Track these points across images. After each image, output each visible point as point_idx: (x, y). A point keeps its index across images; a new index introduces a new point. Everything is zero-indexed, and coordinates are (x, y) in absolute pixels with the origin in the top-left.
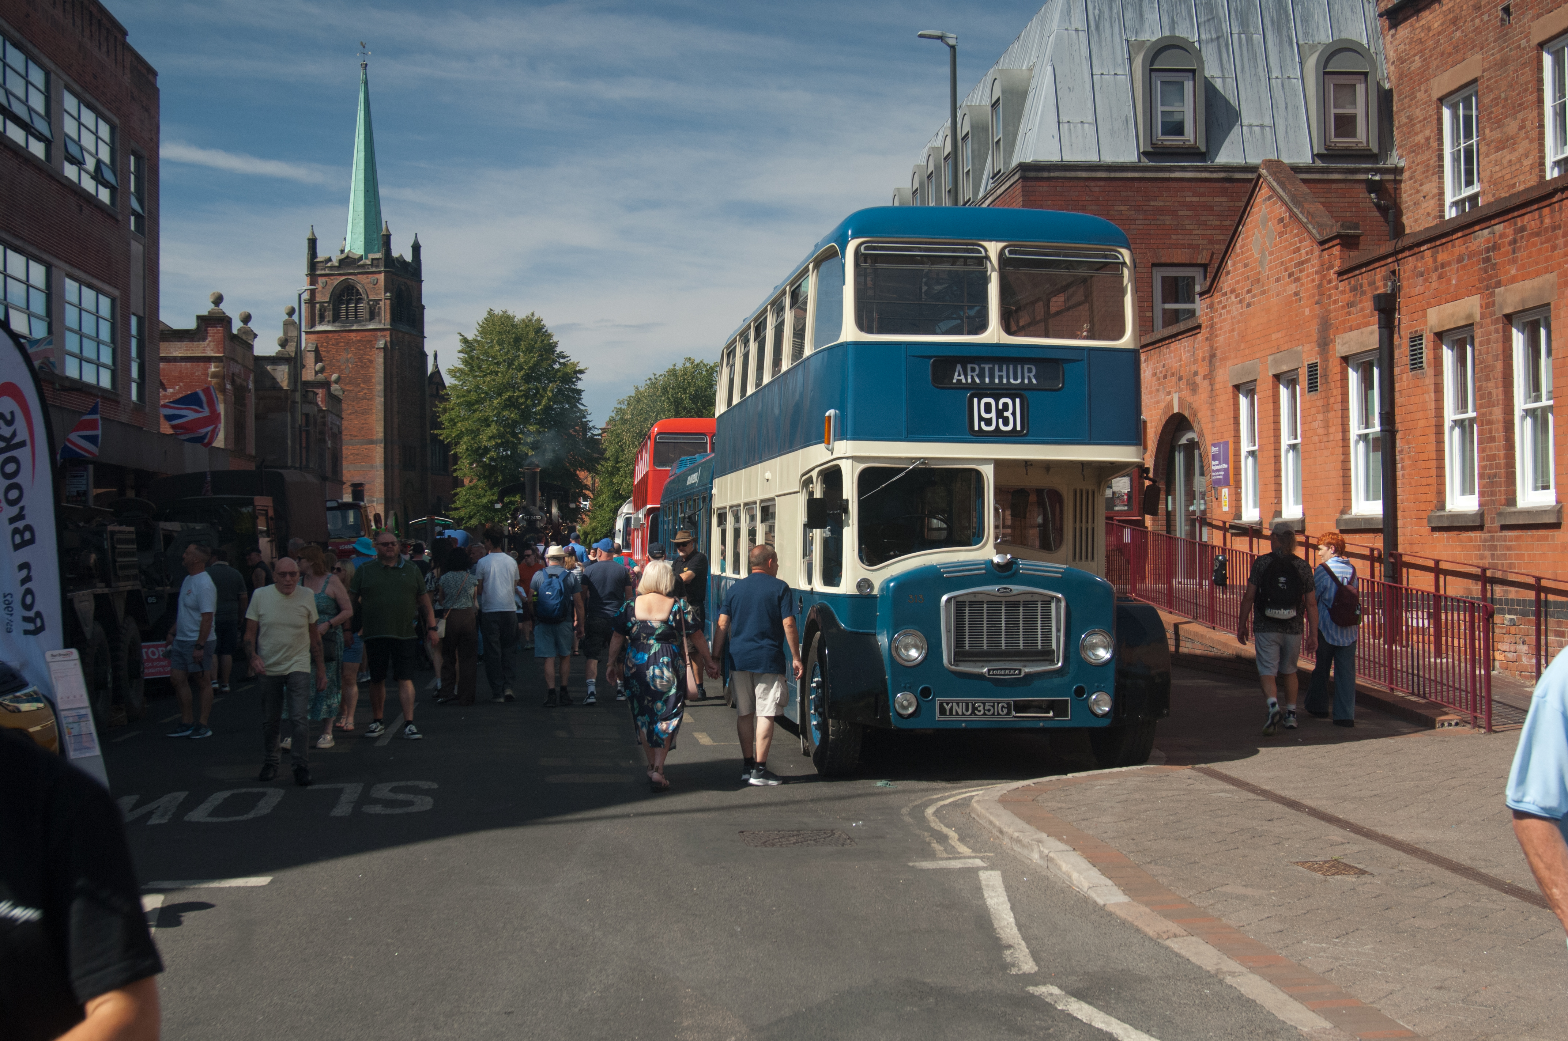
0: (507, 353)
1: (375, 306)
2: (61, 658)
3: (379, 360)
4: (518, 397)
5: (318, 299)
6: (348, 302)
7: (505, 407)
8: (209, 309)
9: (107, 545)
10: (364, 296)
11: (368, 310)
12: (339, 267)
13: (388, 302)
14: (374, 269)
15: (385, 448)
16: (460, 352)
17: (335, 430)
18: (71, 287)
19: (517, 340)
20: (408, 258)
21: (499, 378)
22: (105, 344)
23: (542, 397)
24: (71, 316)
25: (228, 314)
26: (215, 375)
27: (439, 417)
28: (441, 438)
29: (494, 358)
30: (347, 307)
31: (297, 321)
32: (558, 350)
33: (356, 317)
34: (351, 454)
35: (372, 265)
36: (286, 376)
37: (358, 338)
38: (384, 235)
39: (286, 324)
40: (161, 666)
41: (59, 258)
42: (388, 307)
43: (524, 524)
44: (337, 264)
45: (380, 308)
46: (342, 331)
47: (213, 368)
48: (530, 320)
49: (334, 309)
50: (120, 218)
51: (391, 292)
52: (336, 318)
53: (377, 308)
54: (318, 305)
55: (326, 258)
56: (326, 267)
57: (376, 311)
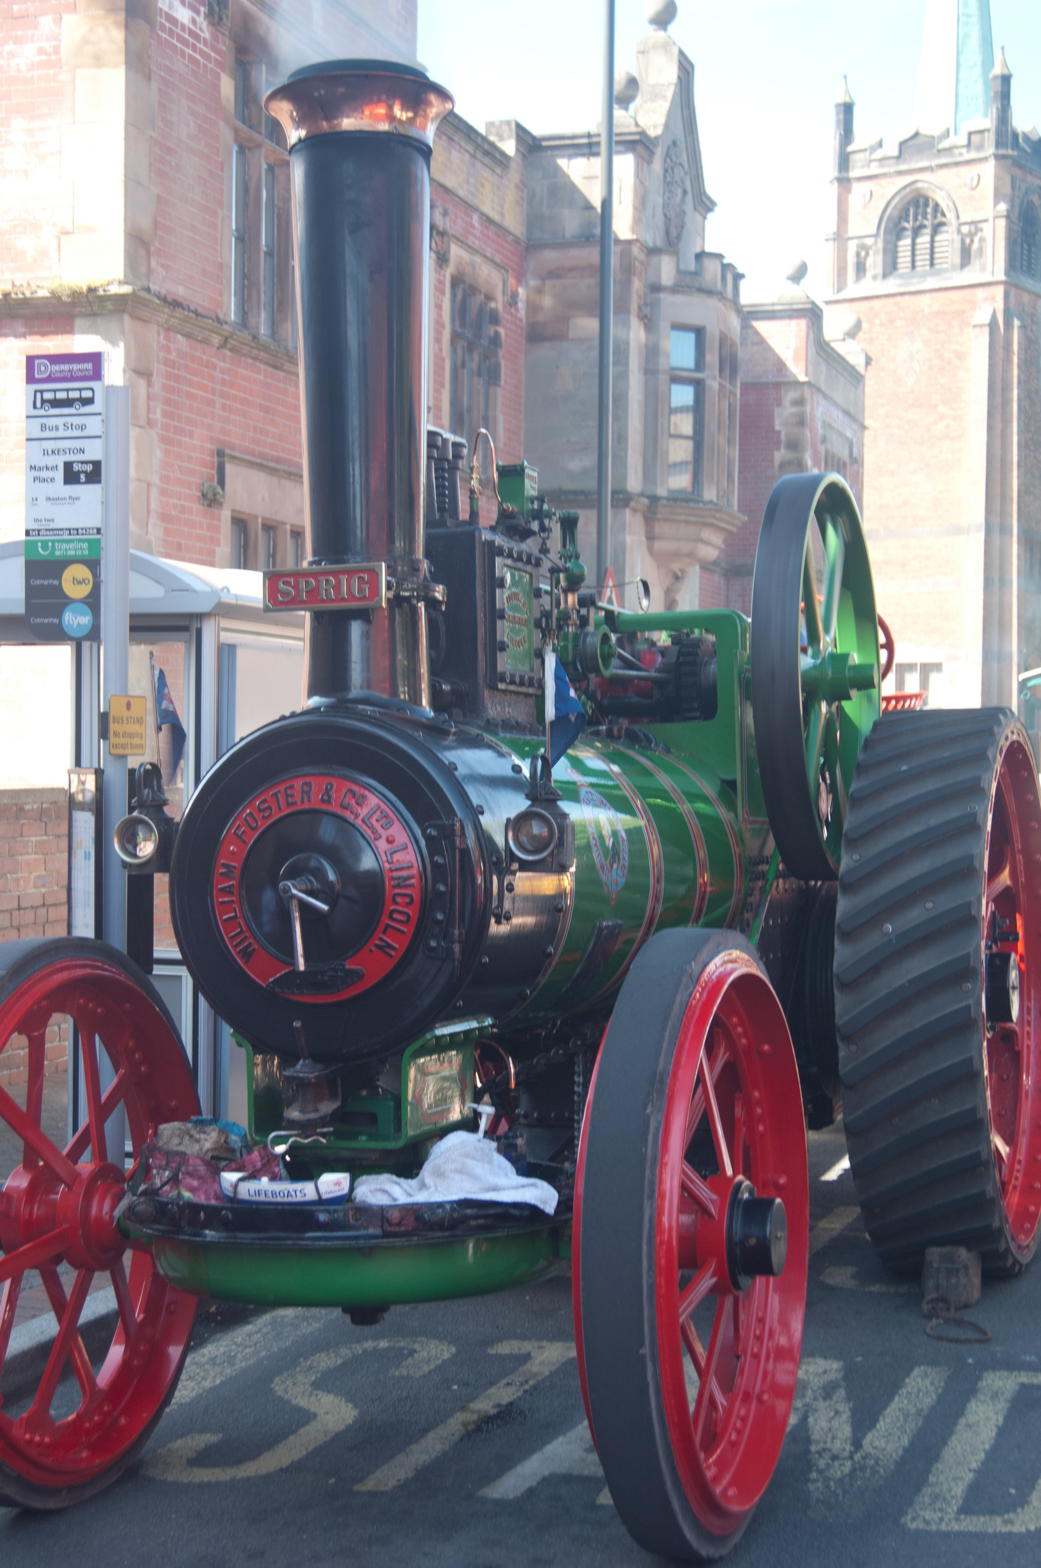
1: (971, 235)
3: (978, 351)
5: (852, 231)
6: (916, 231)
10: (950, 216)
11: (958, 245)
12: (899, 157)
13: (1002, 223)
14: (973, 155)
15: (988, 542)
30: (914, 244)
33: (932, 264)
35: (969, 145)
37: (936, 308)
38: (995, 77)
42: (1001, 234)
44: (896, 153)
45: (982, 240)
46: (902, 294)
49: (885, 251)
51: (1012, 202)
52: (890, 267)
53: (976, 239)
54: (852, 247)
55: (874, 141)
56: (871, 161)
57: (975, 246)
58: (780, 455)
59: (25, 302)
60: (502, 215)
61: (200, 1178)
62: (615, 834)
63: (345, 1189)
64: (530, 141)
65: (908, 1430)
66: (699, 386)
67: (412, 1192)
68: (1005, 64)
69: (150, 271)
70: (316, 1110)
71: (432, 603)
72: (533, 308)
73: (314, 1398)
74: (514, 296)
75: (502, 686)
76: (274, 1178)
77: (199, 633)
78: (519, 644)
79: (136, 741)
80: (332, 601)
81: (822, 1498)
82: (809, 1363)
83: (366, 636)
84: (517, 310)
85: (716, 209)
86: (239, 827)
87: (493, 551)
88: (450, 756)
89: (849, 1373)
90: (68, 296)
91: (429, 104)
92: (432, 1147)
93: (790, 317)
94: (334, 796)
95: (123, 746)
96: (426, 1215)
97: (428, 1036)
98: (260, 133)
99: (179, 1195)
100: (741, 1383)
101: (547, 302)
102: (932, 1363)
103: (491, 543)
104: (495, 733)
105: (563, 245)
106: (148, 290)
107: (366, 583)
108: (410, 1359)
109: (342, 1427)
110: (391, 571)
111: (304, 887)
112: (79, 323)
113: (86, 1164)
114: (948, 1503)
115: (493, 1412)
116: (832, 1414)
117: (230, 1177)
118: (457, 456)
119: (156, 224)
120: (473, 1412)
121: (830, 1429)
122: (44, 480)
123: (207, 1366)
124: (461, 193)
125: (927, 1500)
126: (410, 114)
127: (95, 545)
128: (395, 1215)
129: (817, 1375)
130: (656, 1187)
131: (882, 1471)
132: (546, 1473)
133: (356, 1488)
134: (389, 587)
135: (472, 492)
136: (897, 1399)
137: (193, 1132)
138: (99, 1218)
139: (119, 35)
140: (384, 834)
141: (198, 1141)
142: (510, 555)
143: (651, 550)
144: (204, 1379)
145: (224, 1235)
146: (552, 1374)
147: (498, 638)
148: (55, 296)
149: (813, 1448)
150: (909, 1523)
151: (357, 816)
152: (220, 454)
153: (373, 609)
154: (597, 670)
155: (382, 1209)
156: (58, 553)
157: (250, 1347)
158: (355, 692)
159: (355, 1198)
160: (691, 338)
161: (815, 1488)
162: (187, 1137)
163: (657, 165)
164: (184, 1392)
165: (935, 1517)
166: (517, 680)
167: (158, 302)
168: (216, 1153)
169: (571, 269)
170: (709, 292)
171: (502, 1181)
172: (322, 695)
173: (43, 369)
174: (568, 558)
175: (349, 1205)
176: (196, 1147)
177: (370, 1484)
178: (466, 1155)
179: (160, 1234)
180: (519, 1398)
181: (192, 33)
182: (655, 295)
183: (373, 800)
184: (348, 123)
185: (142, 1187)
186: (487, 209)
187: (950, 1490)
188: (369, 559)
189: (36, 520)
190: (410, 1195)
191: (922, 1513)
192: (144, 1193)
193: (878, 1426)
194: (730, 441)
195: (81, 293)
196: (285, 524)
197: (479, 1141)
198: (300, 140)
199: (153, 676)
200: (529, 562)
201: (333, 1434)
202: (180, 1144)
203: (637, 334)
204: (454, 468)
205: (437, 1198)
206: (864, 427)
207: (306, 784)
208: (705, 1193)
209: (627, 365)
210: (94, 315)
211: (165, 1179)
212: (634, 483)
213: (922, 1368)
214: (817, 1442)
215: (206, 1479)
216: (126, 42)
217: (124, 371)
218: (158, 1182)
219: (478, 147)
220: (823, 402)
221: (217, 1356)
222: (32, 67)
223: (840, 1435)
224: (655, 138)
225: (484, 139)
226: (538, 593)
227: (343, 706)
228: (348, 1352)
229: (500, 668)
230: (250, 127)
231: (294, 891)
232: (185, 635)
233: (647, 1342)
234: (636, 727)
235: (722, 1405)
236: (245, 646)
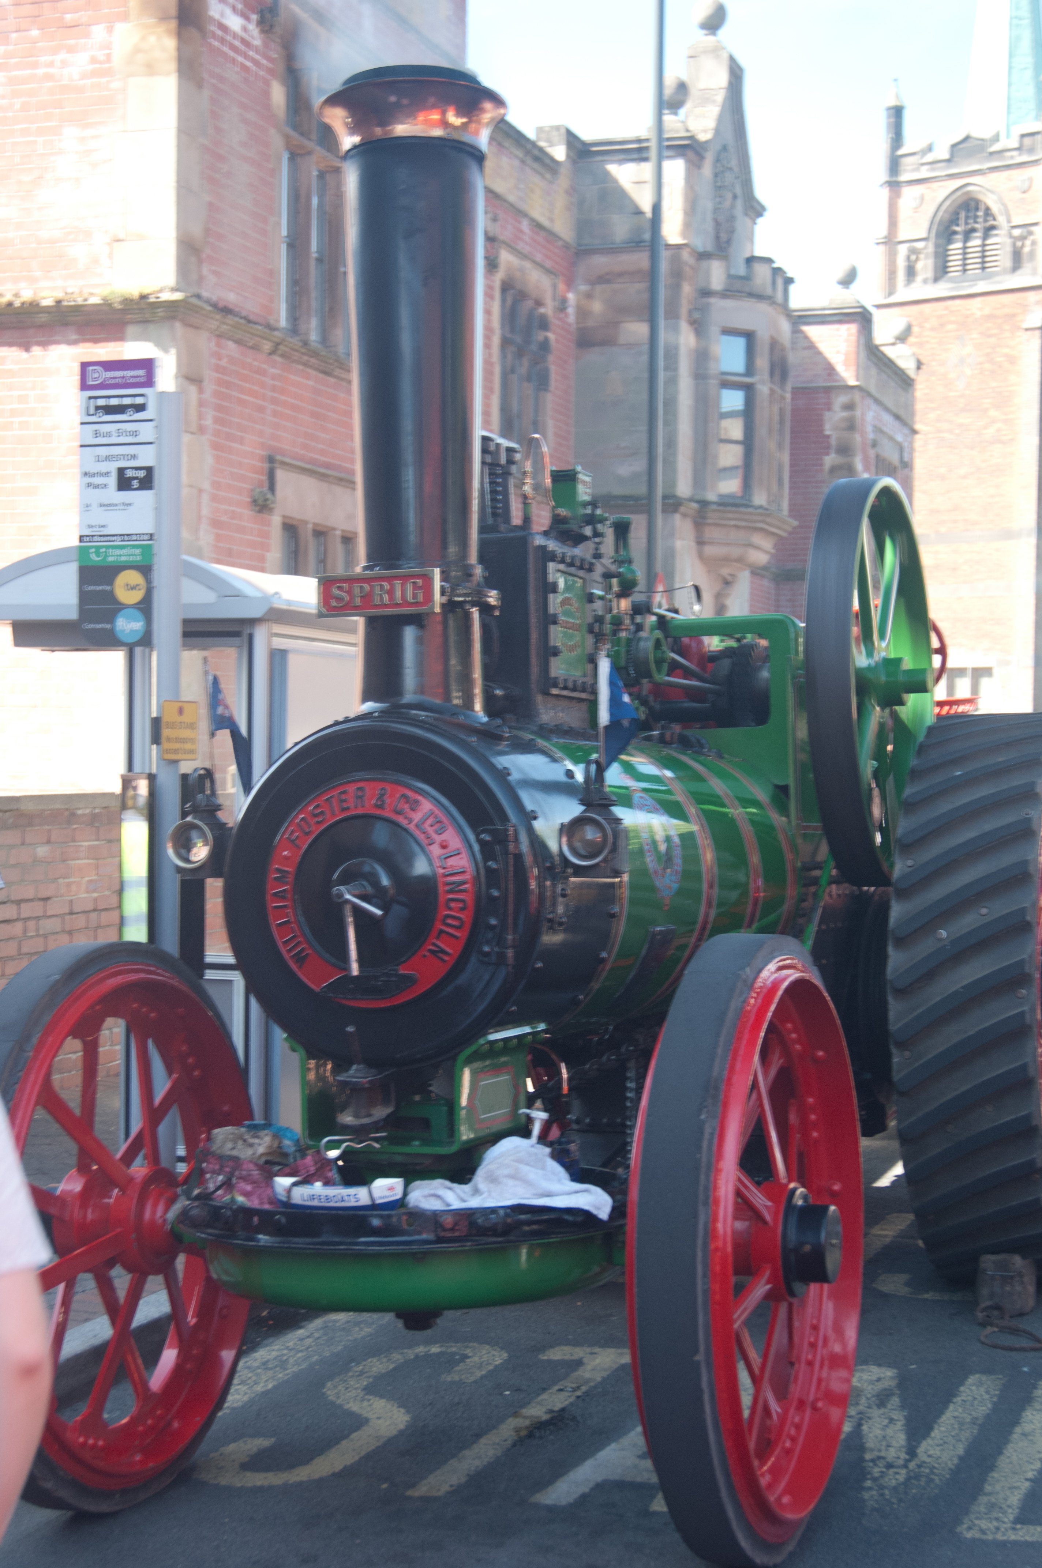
1: (1023, 238)
3: (1031, 354)
5: (902, 235)
6: (968, 235)
10: (1001, 220)
11: (1009, 249)
12: (948, 161)
14: (1025, 158)
15: (1037, 545)
30: (965, 247)
33: (983, 266)
35: (1020, 149)
37: (987, 311)
44: (946, 156)
45: (1034, 243)
46: (952, 298)
49: (936, 255)
52: (941, 271)
53: (1028, 242)
54: (903, 250)
55: (924, 144)
56: (923, 164)
57: (1026, 250)
58: (830, 460)
59: (77, 309)
60: (551, 220)
61: (254, 1182)
62: (668, 839)
63: (398, 1194)
64: (579, 146)
65: (963, 1440)
66: (749, 390)
67: (466, 1198)
69: (201, 279)
70: (369, 1115)
71: (486, 609)
72: (583, 313)
73: (365, 1403)
74: (564, 301)
75: (555, 691)
76: (327, 1183)
77: (251, 638)
78: (572, 649)
79: (188, 746)
80: (386, 606)
81: (877, 1506)
82: (863, 1371)
83: (420, 641)
84: (567, 315)
85: (766, 214)
86: (292, 832)
87: (546, 556)
88: (504, 761)
89: (903, 1381)
90: (122, 302)
91: (483, 111)
92: (484, 1152)
93: (840, 322)
94: (388, 801)
95: (176, 751)
96: (479, 1221)
97: (482, 1041)
98: (309, 139)
99: (233, 1200)
100: (796, 1391)
101: (597, 307)
102: (987, 1371)
103: (543, 548)
104: (547, 739)
105: (613, 250)
106: (198, 296)
107: (420, 588)
108: (462, 1364)
109: (395, 1432)
110: (445, 577)
111: (357, 892)
112: (131, 330)
113: (139, 1168)
114: (1004, 1513)
115: (545, 1417)
116: (886, 1422)
117: (283, 1182)
118: (510, 462)
119: (207, 231)
120: (525, 1417)
121: (884, 1437)
122: (97, 487)
123: (259, 1371)
124: (511, 198)
125: (983, 1509)
126: (464, 120)
127: (148, 551)
128: (448, 1221)
129: (871, 1382)
130: (711, 1193)
131: (937, 1480)
132: (599, 1479)
133: (409, 1493)
134: (443, 593)
135: (525, 497)
136: (952, 1407)
137: (246, 1137)
138: (152, 1222)
139: (170, 44)
140: (438, 839)
141: (251, 1145)
142: (562, 561)
143: (701, 556)
144: (256, 1383)
145: (278, 1239)
146: (605, 1380)
147: (552, 643)
148: (107, 304)
149: (868, 1456)
150: (965, 1532)
151: (410, 821)
152: (271, 460)
153: (428, 614)
154: (649, 675)
155: (436, 1214)
156: (111, 559)
157: (301, 1351)
158: (409, 697)
159: (408, 1203)
160: (740, 343)
161: (870, 1496)
162: (240, 1142)
163: (707, 170)
164: (237, 1397)
165: (990, 1525)
166: (570, 685)
167: (209, 308)
168: (269, 1158)
169: (621, 274)
170: (759, 297)
171: (555, 1187)
172: (376, 701)
173: (98, 375)
174: (620, 562)
175: (402, 1210)
176: (249, 1152)
177: (422, 1490)
178: (519, 1161)
179: (214, 1238)
180: (571, 1404)
181: (244, 41)
182: (705, 300)
183: (426, 806)
184: (401, 129)
185: (196, 1192)
186: (538, 214)
187: (1005, 1499)
188: (422, 565)
189: (90, 526)
190: (464, 1201)
191: (977, 1522)
192: (198, 1197)
193: (933, 1435)
194: (780, 446)
195: (132, 300)
196: (334, 529)
197: (532, 1146)
198: (355, 147)
199: (206, 681)
200: (581, 568)
201: (385, 1439)
202: (233, 1148)
203: (686, 339)
204: (507, 474)
205: (491, 1203)
206: (914, 432)
207: (360, 789)
208: (760, 1200)
209: (676, 370)
210: (145, 322)
211: (218, 1184)
212: (684, 488)
213: (977, 1376)
214: (872, 1450)
215: (259, 1484)
216: (179, 49)
217: (177, 377)
218: (211, 1186)
219: (528, 152)
220: (874, 407)
221: (268, 1361)
222: (84, 76)
223: (894, 1443)
224: (706, 142)
225: (534, 144)
226: (590, 598)
227: (396, 711)
228: (399, 1356)
229: (553, 673)
230: (302, 134)
231: (348, 896)
232: (236, 640)
233: (702, 1348)
234: (688, 732)
235: (776, 1411)
236: (297, 651)
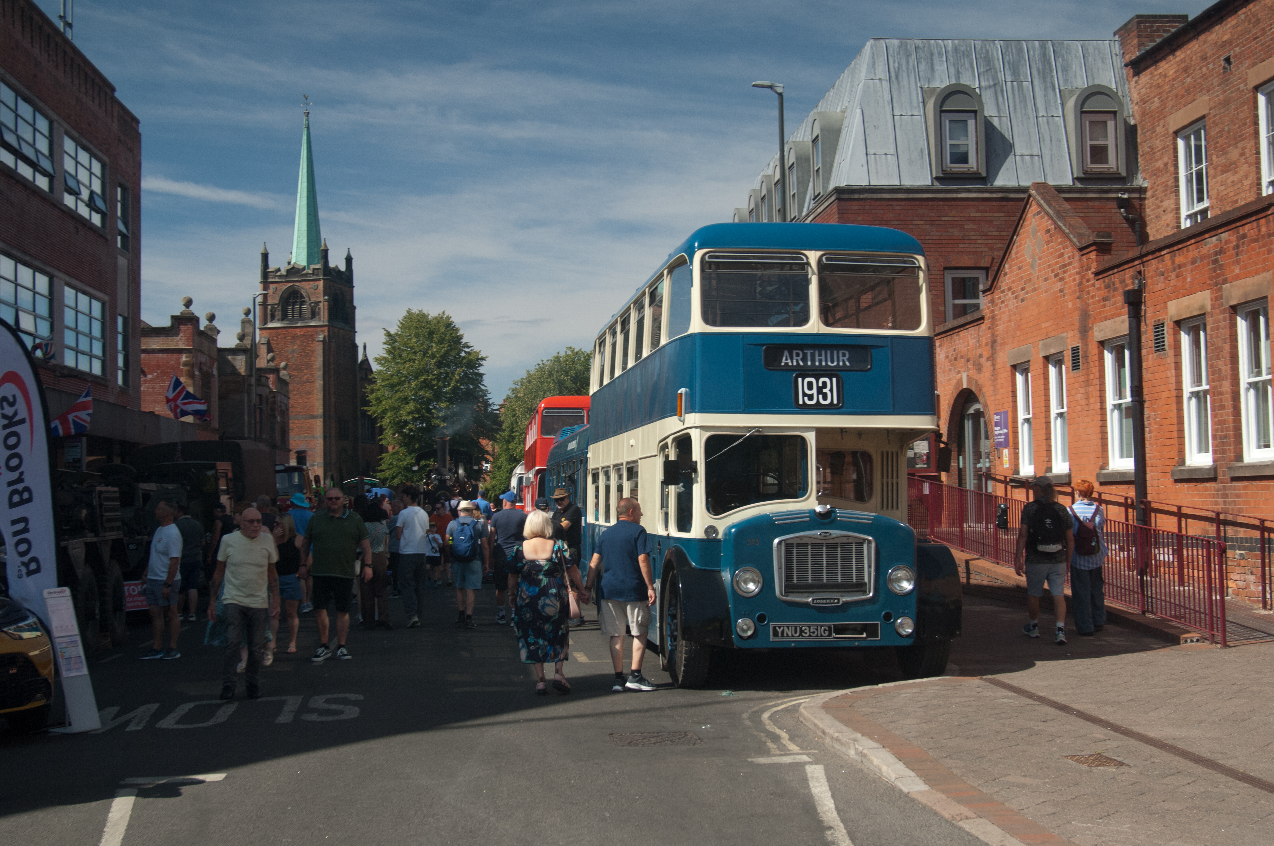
0: (422, 344)
1: (315, 307)
2: (55, 595)
3: (319, 350)
4: (432, 380)
5: (269, 302)
6: (294, 304)
7: (421, 388)
8: (181, 311)
9: (95, 502)
10: (307, 299)
11: (310, 310)
12: (286, 276)
13: (326, 303)
14: (315, 277)
15: (324, 422)
16: (385, 343)
17: (284, 408)
18: (69, 293)
19: (431, 333)
20: (343, 268)
21: (416, 365)
22: (96, 339)
23: (451, 379)
24: (69, 317)
25: (197, 314)
26: (186, 364)
27: (368, 396)
28: (369, 413)
29: (412, 348)
30: (293, 308)
31: (252, 319)
32: (464, 341)
33: (300, 316)
34: (297, 427)
35: (313, 274)
36: (244, 364)
37: (302, 333)
38: (323, 250)
39: (244, 322)
40: (139, 601)
41: (60, 271)
42: (326, 308)
43: (436, 482)
44: (285, 274)
45: (319, 309)
46: (289, 327)
47: (184, 358)
48: (442, 318)
49: (282, 310)
50: (109, 237)
51: (329, 296)
52: (284, 317)
53: (317, 309)
54: (269, 307)
55: (276, 268)
56: (276, 276)
57: (317, 311)
68: (325, 245)
